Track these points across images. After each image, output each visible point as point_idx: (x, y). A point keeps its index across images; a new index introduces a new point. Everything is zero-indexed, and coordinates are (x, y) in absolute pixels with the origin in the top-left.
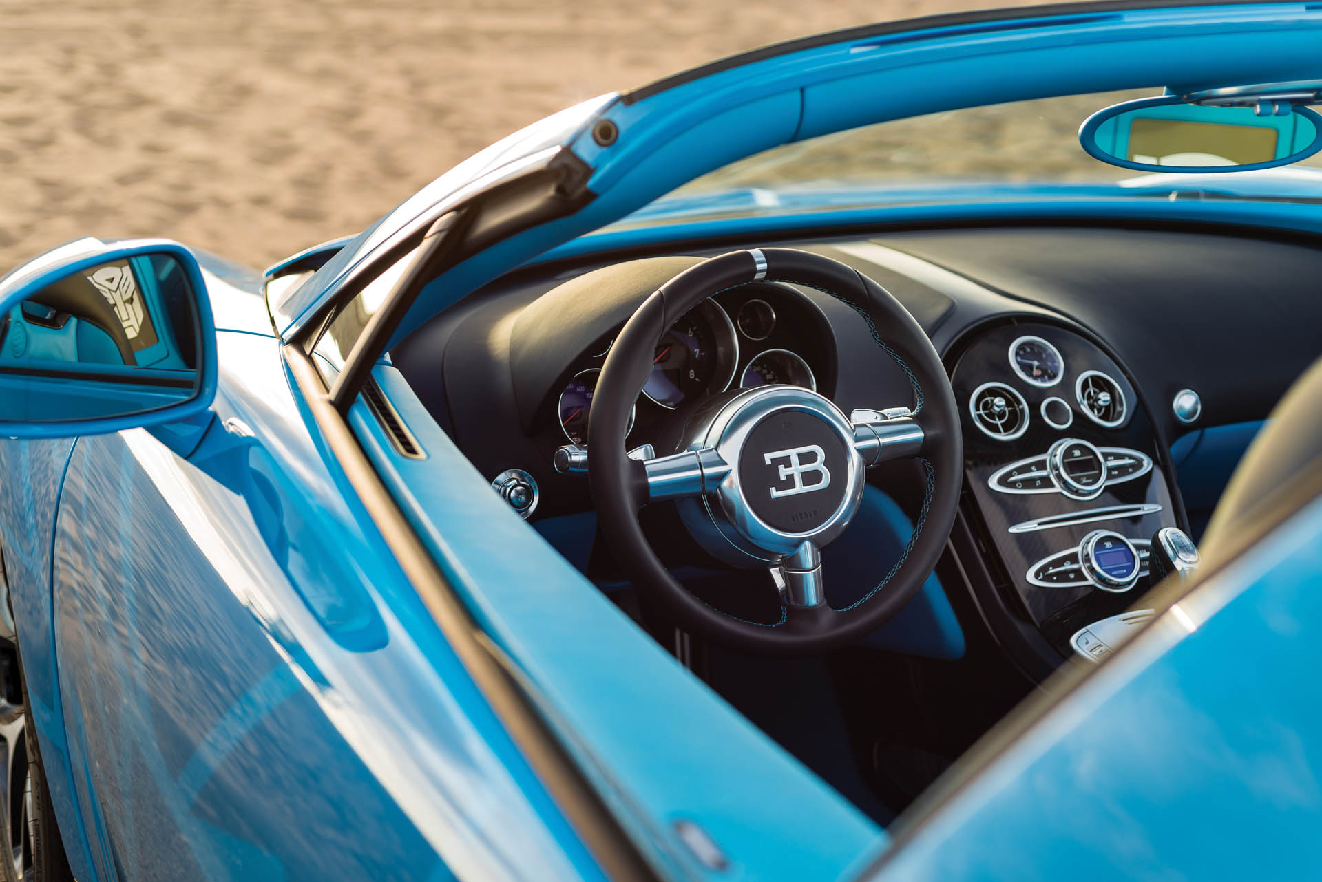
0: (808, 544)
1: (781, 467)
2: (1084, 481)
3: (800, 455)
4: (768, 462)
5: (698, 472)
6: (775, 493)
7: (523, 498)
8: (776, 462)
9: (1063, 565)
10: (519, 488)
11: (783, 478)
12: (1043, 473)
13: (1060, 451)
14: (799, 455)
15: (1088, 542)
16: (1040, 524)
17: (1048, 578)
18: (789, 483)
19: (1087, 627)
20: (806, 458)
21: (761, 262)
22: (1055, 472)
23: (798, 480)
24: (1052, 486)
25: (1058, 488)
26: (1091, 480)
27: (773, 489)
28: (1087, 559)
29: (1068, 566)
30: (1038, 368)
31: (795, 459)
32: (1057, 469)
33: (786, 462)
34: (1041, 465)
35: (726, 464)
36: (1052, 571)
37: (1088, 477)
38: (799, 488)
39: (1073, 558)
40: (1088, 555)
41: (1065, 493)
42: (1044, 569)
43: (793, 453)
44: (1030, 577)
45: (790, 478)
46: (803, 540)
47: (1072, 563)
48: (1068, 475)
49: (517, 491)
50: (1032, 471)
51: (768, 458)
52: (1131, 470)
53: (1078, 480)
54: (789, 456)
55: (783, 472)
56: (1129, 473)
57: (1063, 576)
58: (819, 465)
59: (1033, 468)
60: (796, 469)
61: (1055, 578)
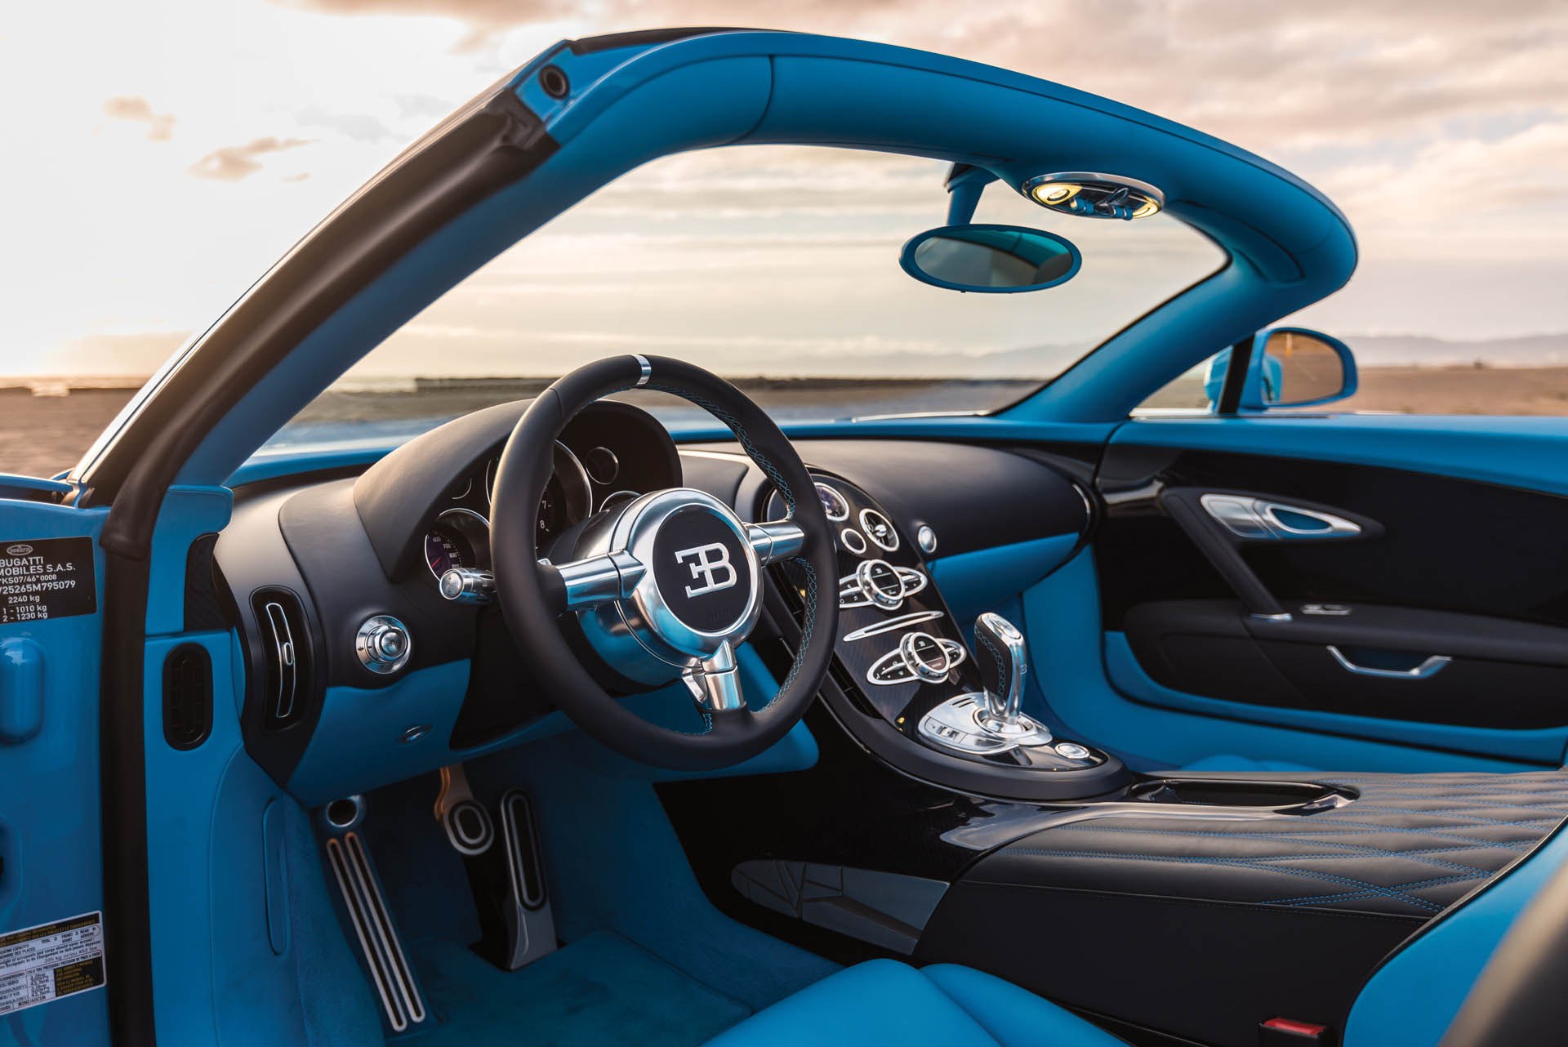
0: (726, 644)
1: (692, 565)
2: (891, 593)
3: (708, 553)
4: (680, 561)
5: (614, 574)
6: (691, 593)
7: (393, 647)
8: (687, 559)
9: (892, 665)
10: (389, 635)
11: (696, 576)
12: (856, 589)
13: (867, 570)
14: (706, 552)
15: (907, 643)
16: (866, 632)
17: (884, 677)
18: (701, 581)
19: (928, 714)
20: (714, 556)
21: (645, 366)
22: (867, 588)
23: (709, 577)
24: (866, 600)
25: (870, 601)
26: (894, 593)
27: (688, 588)
28: (910, 657)
29: (896, 665)
30: (829, 507)
31: (703, 558)
32: (869, 585)
33: (695, 559)
34: (854, 583)
35: (641, 564)
36: (885, 671)
37: (892, 590)
38: (711, 586)
39: (898, 658)
40: (910, 654)
41: (878, 605)
42: (878, 671)
43: (701, 551)
44: (870, 677)
45: (702, 574)
46: (721, 639)
47: (898, 662)
48: (879, 588)
49: (387, 639)
50: (848, 588)
51: (680, 556)
52: (915, 585)
53: (885, 592)
54: (698, 554)
55: (695, 570)
56: (914, 587)
57: (894, 674)
58: (725, 562)
59: (849, 586)
60: (707, 567)
61: (889, 677)
